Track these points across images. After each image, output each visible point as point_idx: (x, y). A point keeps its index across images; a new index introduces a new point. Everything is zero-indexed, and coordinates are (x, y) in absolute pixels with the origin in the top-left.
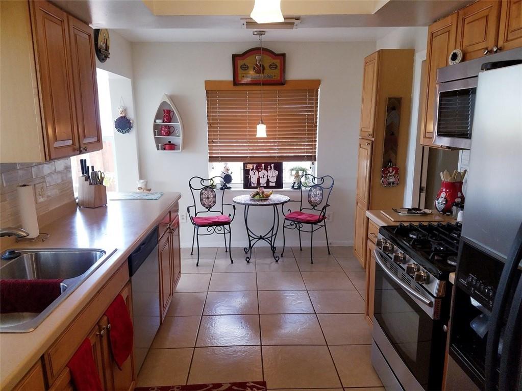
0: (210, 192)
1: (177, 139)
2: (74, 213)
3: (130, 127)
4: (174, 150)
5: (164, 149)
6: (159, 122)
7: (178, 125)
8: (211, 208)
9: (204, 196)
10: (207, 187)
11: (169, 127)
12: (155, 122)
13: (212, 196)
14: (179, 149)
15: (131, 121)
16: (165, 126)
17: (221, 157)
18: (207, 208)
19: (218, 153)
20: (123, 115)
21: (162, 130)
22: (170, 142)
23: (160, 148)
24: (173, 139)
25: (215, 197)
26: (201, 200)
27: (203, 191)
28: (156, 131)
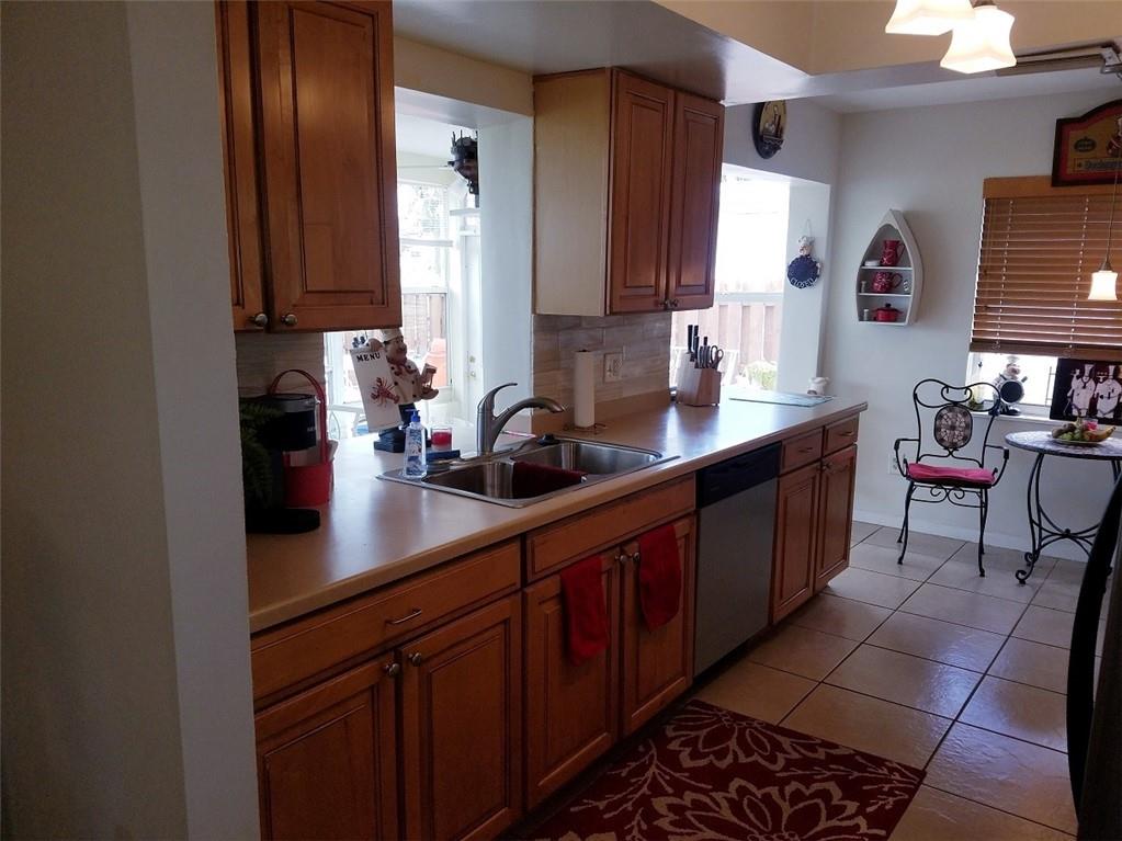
0: (960, 416)
1: (905, 300)
2: (664, 408)
3: (815, 276)
4: (895, 321)
5: (875, 320)
6: (871, 265)
7: (910, 271)
8: (955, 449)
9: (944, 422)
10: (956, 404)
11: (891, 275)
12: (863, 264)
13: (963, 425)
14: (904, 321)
15: (818, 265)
16: (883, 273)
17: (1002, 342)
18: (946, 448)
19: (994, 333)
20: (804, 253)
21: (874, 281)
22: (888, 305)
23: (865, 315)
24: (896, 300)
25: (969, 426)
26: (937, 430)
27: (945, 412)
28: (863, 283)
